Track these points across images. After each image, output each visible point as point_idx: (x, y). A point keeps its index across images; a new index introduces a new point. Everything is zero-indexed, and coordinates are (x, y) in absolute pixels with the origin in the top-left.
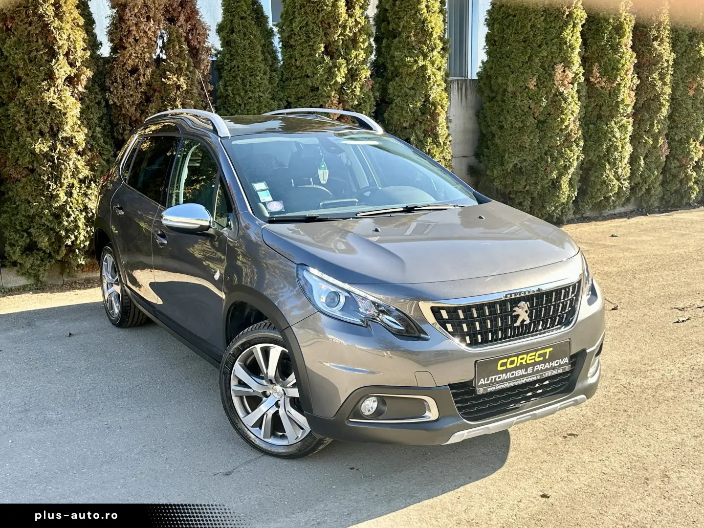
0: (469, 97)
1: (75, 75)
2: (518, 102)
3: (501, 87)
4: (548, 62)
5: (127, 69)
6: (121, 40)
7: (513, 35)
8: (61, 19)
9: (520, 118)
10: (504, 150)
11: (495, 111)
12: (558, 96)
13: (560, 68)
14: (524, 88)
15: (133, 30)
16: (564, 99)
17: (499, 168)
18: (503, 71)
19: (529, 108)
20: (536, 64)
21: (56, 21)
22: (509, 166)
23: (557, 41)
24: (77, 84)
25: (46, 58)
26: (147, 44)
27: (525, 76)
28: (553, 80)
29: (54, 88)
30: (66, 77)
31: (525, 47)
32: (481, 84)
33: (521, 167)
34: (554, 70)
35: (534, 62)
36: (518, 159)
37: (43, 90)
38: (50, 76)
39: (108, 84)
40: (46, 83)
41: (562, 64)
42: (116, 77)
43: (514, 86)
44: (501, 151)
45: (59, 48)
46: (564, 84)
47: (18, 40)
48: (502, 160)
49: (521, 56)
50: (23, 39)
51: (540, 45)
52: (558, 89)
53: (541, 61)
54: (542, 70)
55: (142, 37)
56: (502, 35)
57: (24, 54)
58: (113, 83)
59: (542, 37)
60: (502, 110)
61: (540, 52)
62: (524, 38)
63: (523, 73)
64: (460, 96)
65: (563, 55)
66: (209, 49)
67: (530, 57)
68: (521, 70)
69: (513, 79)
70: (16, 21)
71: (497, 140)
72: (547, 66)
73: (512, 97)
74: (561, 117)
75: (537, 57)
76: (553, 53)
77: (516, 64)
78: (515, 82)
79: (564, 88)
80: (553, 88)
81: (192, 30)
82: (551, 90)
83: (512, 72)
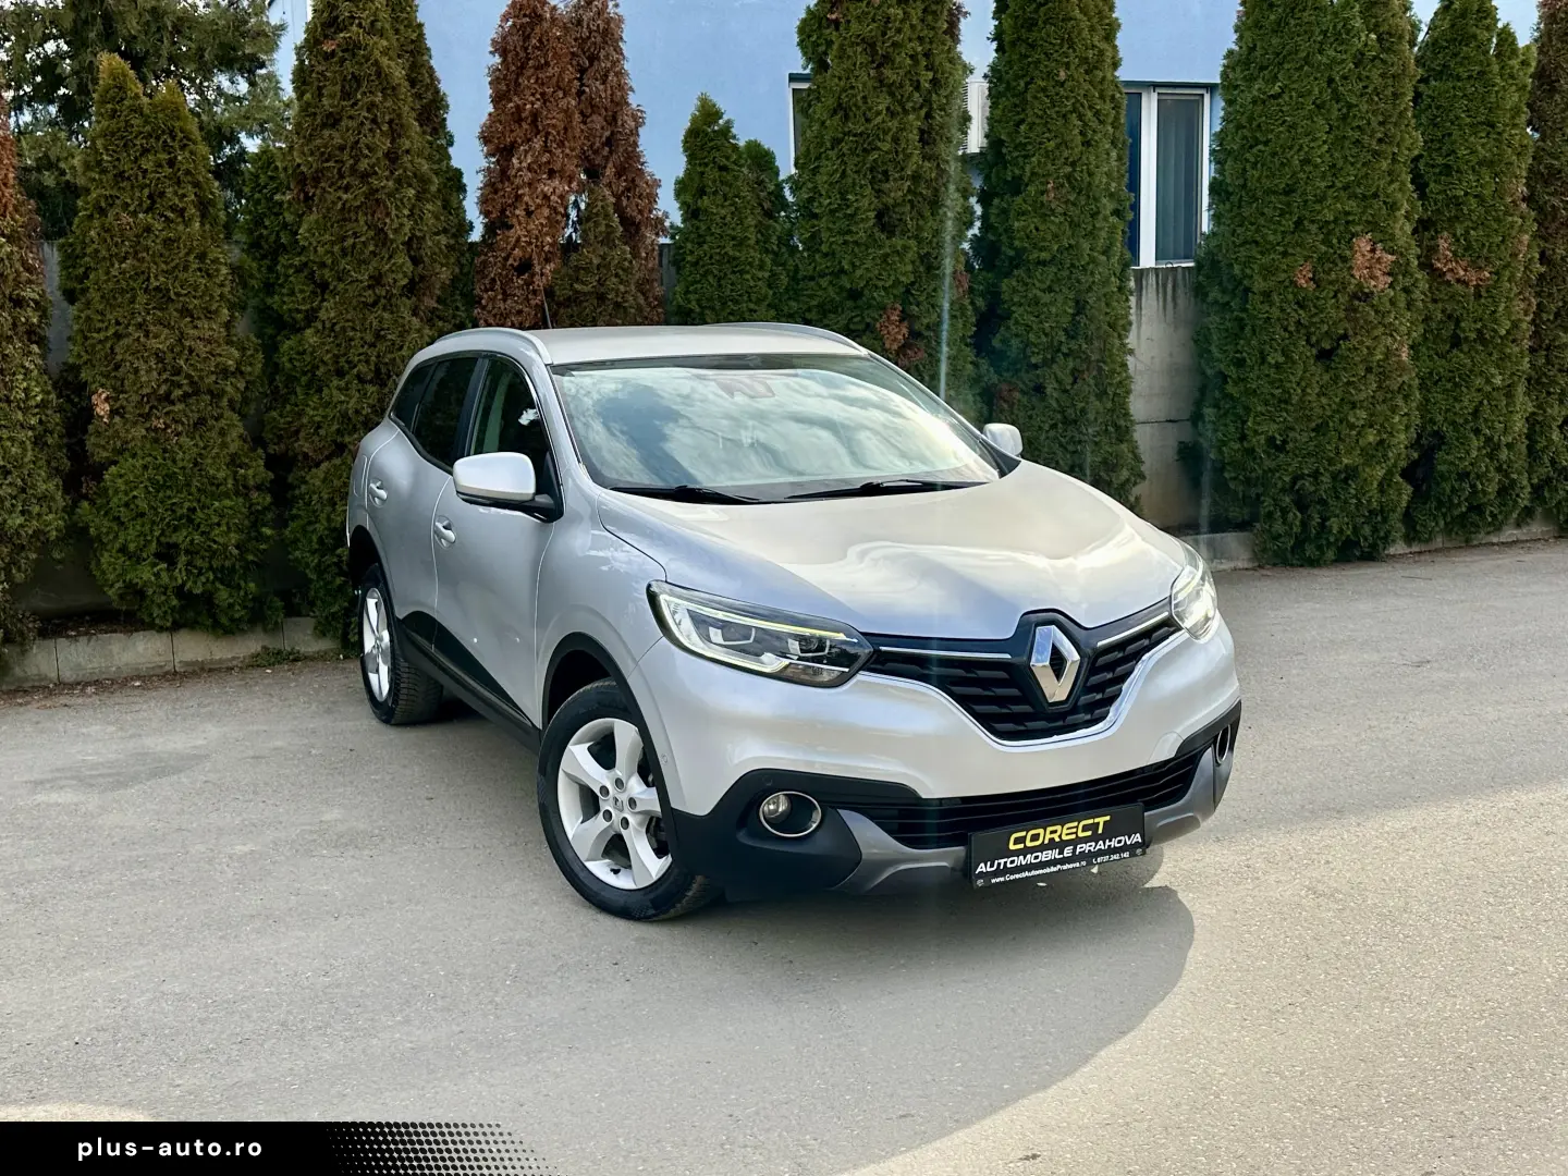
0: (1180, 302)
1: (422, 278)
2: (1276, 313)
3: (1240, 283)
4: (1340, 233)
5: (512, 265)
6: (503, 211)
7: (1264, 181)
8: (399, 181)
9: (1279, 345)
10: (1247, 409)
11: (1227, 330)
12: (1360, 300)
13: (1363, 244)
14: (1287, 283)
15: (524, 194)
16: (1373, 306)
17: (1237, 446)
18: (1243, 252)
19: (1298, 323)
20: (1313, 237)
21: (391, 183)
22: (1258, 441)
23: (1358, 191)
24: (424, 294)
25: (372, 248)
26: (548, 218)
27: (1290, 259)
28: (1351, 268)
29: (383, 301)
30: (405, 282)
31: (1288, 204)
32: (1201, 278)
33: (1284, 442)
34: (1351, 248)
35: (1308, 232)
36: (1276, 426)
37: (366, 304)
38: (377, 280)
39: (477, 291)
40: (370, 292)
41: (1369, 236)
42: (493, 280)
43: (1265, 280)
44: (1240, 411)
45: (396, 231)
46: (1373, 277)
47: (324, 217)
48: (1243, 429)
49: (1279, 223)
50: (334, 216)
51: (1321, 200)
52: (1360, 285)
53: (1325, 231)
54: (1324, 248)
55: (539, 207)
56: (1241, 181)
57: (333, 243)
58: (486, 291)
59: (1323, 184)
60: (1242, 328)
61: (1319, 212)
62: (1287, 185)
63: (1285, 254)
64: (1161, 300)
65: (1370, 218)
66: (660, 221)
67: (1299, 223)
68: (1280, 249)
69: (1263, 268)
70: (323, 184)
71: (1230, 388)
72: (1335, 241)
73: (1262, 303)
74: (1369, 343)
75: (1313, 222)
76: (1348, 213)
77: (1271, 238)
78: (1268, 272)
79: (1373, 283)
80: (1350, 283)
81: (629, 190)
82: (1345, 288)
83: (1262, 253)
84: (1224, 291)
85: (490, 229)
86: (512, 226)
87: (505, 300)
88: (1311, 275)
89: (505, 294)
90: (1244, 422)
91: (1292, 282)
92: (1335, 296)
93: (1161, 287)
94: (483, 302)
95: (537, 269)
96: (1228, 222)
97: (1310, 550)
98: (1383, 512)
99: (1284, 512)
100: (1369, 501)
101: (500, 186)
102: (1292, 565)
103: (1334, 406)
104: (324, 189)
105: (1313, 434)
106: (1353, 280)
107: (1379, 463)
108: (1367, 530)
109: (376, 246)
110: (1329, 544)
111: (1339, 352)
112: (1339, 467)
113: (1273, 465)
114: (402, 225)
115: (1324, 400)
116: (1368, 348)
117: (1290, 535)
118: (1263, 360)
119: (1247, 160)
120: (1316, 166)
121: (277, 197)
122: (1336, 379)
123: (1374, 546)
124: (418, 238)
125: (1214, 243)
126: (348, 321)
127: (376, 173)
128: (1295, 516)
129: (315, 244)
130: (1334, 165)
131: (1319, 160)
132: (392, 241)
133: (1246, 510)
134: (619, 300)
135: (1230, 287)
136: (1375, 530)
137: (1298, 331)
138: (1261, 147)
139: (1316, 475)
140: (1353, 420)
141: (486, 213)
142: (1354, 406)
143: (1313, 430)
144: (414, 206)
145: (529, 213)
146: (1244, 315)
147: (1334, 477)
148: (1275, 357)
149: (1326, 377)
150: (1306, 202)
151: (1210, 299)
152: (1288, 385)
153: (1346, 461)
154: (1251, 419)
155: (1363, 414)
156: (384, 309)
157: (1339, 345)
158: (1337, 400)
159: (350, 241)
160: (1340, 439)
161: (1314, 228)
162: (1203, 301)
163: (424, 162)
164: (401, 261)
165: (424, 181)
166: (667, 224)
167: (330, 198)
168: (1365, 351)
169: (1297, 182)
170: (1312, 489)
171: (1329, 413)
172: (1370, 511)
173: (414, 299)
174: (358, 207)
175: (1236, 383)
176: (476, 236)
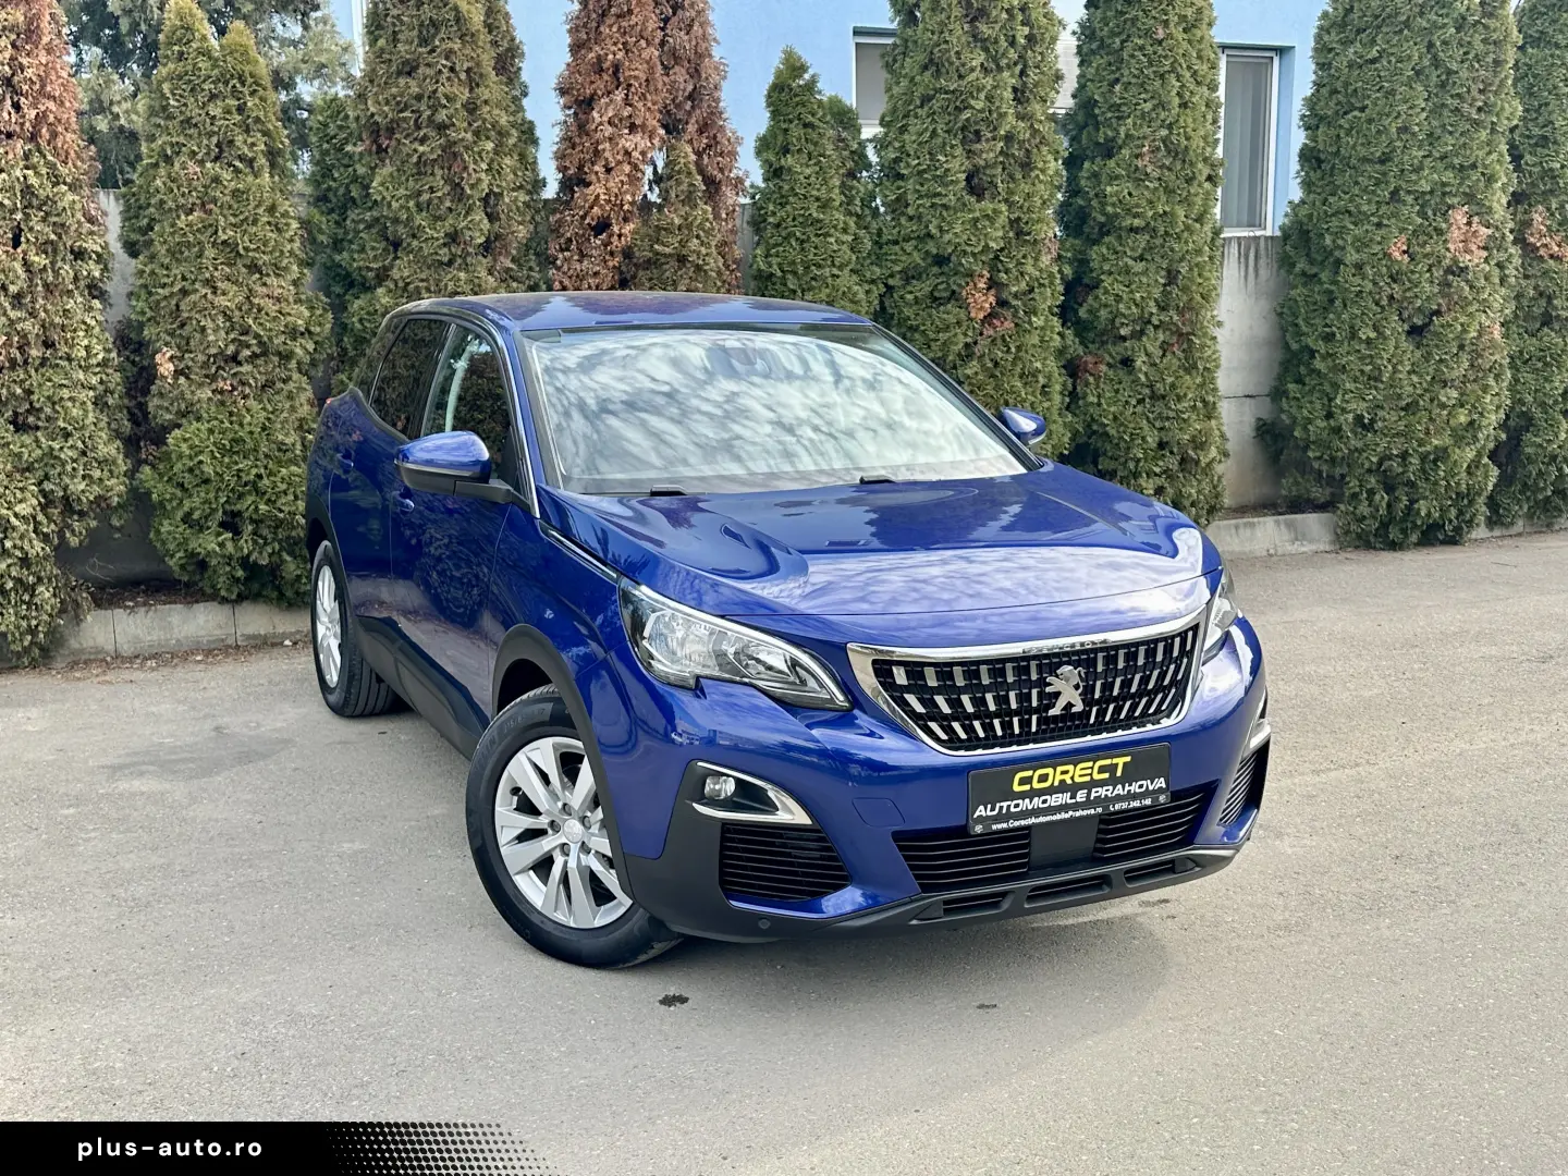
0: (1263, 272)
1: (498, 237)
2: (1369, 286)
3: (1331, 253)
4: (1435, 205)
5: (589, 224)
6: (580, 168)
7: (1359, 148)
8: (477, 133)
9: (1370, 319)
10: (1335, 386)
11: (1315, 303)
12: (1453, 273)
13: (1459, 217)
14: (1380, 256)
15: (604, 150)
16: (1467, 281)
17: (1322, 424)
18: (1335, 223)
19: (1391, 298)
20: (1409, 210)
21: (469, 136)
22: (1346, 420)
23: (1456, 161)
24: (500, 253)
25: (448, 204)
26: (628, 175)
27: (1383, 231)
28: (1445, 241)
29: (459, 261)
30: (481, 240)
31: (1384, 174)
32: (1288, 248)
33: (1372, 421)
34: (1446, 221)
35: (1404, 203)
36: (1366, 405)
37: (441, 263)
38: (453, 237)
39: (552, 251)
40: (446, 250)
41: (1466, 208)
42: (570, 240)
43: (1358, 251)
44: (1327, 387)
45: (472, 187)
46: (1467, 251)
47: (398, 170)
48: (1330, 406)
49: (1373, 192)
50: (410, 169)
51: (1418, 170)
52: (1455, 261)
53: (1420, 202)
54: (1420, 221)
55: (619, 163)
56: (1334, 149)
57: (408, 198)
58: (562, 250)
59: (1422, 153)
60: (1332, 301)
61: (1416, 183)
62: (1383, 153)
63: (1379, 225)
64: (1243, 269)
65: (1467, 190)
66: (740, 181)
67: (1395, 193)
68: (1375, 220)
69: (1357, 239)
70: (397, 136)
71: (1318, 364)
72: (1430, 213)
73: (1354, 275)
74: (1463, 319)
75: (1409, 192)
76: (1444, 185)
77: (1365, 208)
78: (1361, 244)
79: (1468, 257)
80: (1445, 257)
81: (709, 146)
82: (1440, 262)
83: (1356, 224)
84: (1312, 262)
85: (567, 185)
86: (588, 185)
87: (580, 261)
88: (1405, 248)
89: (582, 256)
90: (1330, 400)
91: (1385, 254)
92: (1429, 270)
93: (1243, 257)
94: (559, 262)
95: (616, 229)
96: (1319, 190)
97: (1394, 533)
98: (1470, 496)
99: (1371, 493)
100: (1458, 484)
101: (577, 140)
102: (1375, 548)
103: (1425, 385)
104: (399, 141)
105: (1403, 414)
106: (1448, 254)
107: (1468, 444)
108: (1453, 513)
109: (452, 201)
110: (1415, 526)
111: (1432, 328)
112: (1428, 448)
113: (1359, 445)
114: (479, 180)
115: (1415, 379)
116: (1462, 325)
117: (1375, 518)
118: (1353, 335)
119: (1341, 126)
120: (1414, 134)
121: (349, 148)
122: (1427, 357)
123: (1458, 530)
124: (495, 194)
125: (1303, 212)
126: (422, 280)
127: (454, 125)
128: (1382, 498)
129: (389, 198)
130: (1432, 133)
131: (1416, 129)
132: (469, 197)
133: (1328, 491)
134: (701, 262)
135: (1320, 259)
136: (1461, 513)
137: (1390, 305)
138: (1356, 113)
139: (1404, 456)
140: (1444, 399)
141: (562, 169)
142: (1445, 384)
143: (1402, 409)
144: (492, 160)
145: (608, 170)
146: (1333, 288)
147: (1424, 458)
148: (1367, 333)
149: (1418, 354)
150: (1402, 171)
151: (1297, 269)
152: (1379, 362)
153: (1436, 442)
154: (1339, 397)
155: (1454, 394)
156: (459, 269)
157: (1431, 320)
158: (1429, 378)
159: (425, 197)
160: (1431, 419)
161: (1410, 199)
162: (1289, 273)
163: (503, 113)
164: (478, 218)
165: (502, 134)
166: (747, 184)
167: (405, 150)
168: (1459, 328)
169: (1394, 150)
170: (1400, 470)
171: (1419, 392)
172: (1457, 494)
173: (490, 258)
174: (435, 160)
175: (1324, 358)
176: (551, 191)
